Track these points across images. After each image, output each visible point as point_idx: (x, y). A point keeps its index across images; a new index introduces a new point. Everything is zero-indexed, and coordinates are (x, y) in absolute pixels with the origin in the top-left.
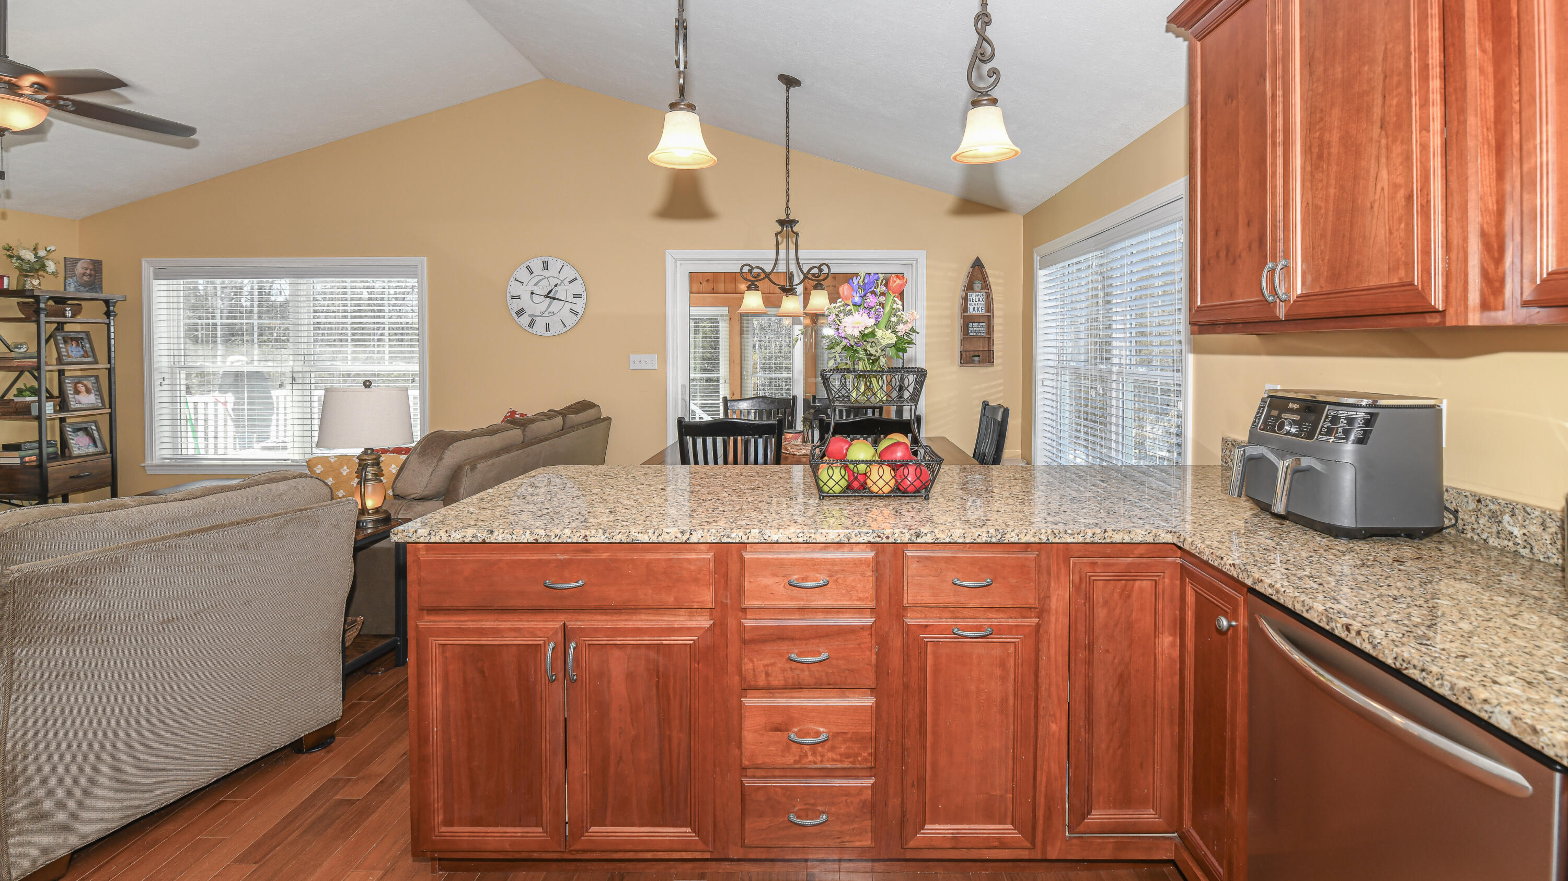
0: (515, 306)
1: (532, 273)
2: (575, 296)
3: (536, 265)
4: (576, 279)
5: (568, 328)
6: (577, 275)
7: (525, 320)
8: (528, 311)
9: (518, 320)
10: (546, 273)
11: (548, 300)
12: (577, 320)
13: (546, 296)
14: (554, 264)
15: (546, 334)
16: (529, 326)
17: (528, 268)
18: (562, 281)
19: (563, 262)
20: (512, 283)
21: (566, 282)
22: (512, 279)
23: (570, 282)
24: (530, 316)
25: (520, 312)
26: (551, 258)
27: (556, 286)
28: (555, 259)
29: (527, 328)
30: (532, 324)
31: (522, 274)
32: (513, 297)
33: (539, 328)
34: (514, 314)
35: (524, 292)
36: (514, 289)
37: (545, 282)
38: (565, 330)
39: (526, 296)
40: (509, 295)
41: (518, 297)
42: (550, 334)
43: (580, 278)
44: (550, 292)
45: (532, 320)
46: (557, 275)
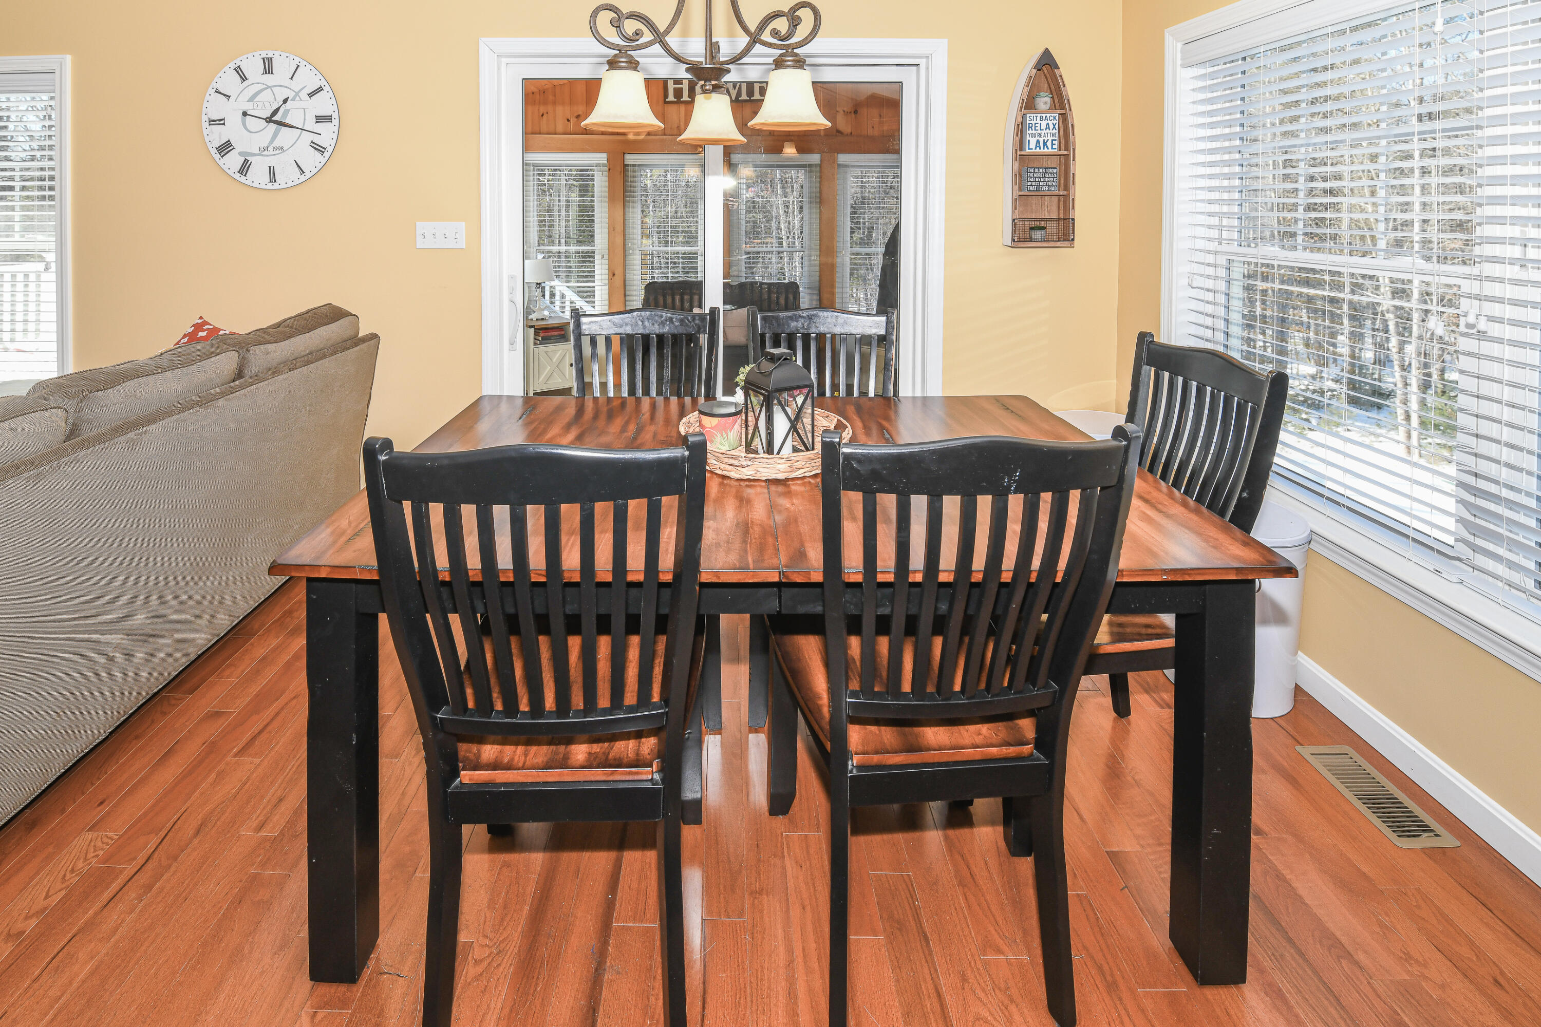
0: (217, 136)
1: (244, 78)
2: (320, 119)
3: (253, 67)
4: (320, 89)
5: (308, 175)
6: (323, 83)
7: (233, 161)
8: (239, 146)
9: (221, 162)
10: (268, 79)
11: (273, 127)
12: (324, 161)
13: (269, 120)
14: (283, 66)
15: (270, 186)
16: (241, 171)
17: (238, 70)
18: (297, 94)
19: (297, 59)
20: (211, 97)
21: (304, 95)
22: (212, 91)
23: (311, 95)
24: (241, 154)
25: (225, 148)
26: (277, 53)
27: (285, 101)
28: (284, 55)
29: (237, 176)
30: (245, 168)
31: (228, 81)
32: (212, 122)
33: (258, 175)
34: (214, 152)
35: (230, 111)
36: (215, 107)
37: (266, 96)
38: (303, 178)
39: (233, 120)
40: (205, 118)
41: (222, 122)
42: (276, 186)
43: (327, 88)
44: (276, 112)
45: (246, 161)
46: (287, 82)
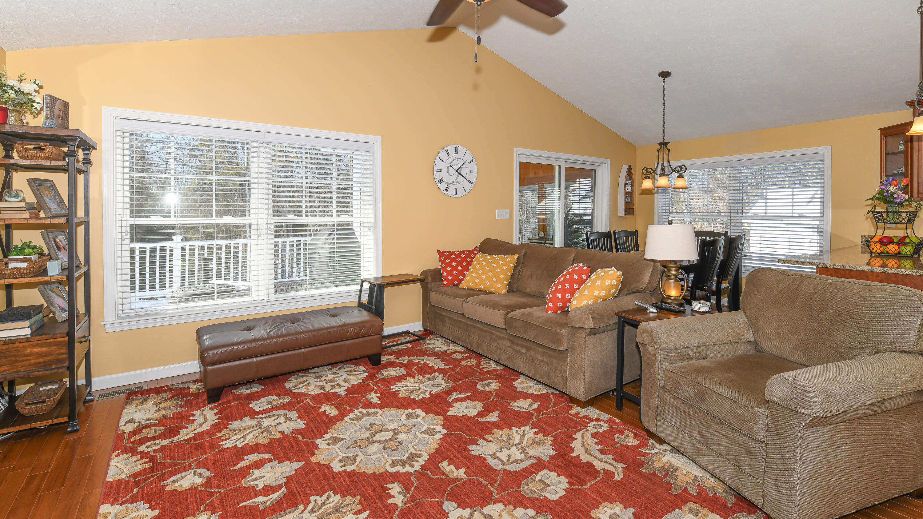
0: (438, 176)
1: (449, 155)
2: (472, 172)
3: (452, 150)
4: (472, 161)
5: (467, 192)
6: (473, 158)
7: (443, 186)
8: (446, 180)
9: (439, 186)
10: (457, 156)
11: (457, 174)
12: (472, 187)
13: (456, 171)
14: (461, 151)
15: (455, 196)
16: (446, 190)
17: (447, 151)
18: (465, 162)
19: (466, 149)
20: (437, 160)
21: (467, 162)
22: (438, 158)
23: (469, 163)
24: (446, 183)
25: (441, 181)
26: (460, 146)
27: (463, 165)
28: (462, 147)
29: (444, 192)
30: (447, 189)
31: (443, 155)
32: (437, 170)
33: (451, 192)
34: (437, 182)
35: (443, 166)
36: (438, 165)
37: (455, 162)
38: (465, 193)
39: (444, 170)
40: (435, 169)
41: (440, 170)
42: (457, 196)
43: (474, 161)
44: (459, 169)
45: (448, 186)
46: (462, 157)
